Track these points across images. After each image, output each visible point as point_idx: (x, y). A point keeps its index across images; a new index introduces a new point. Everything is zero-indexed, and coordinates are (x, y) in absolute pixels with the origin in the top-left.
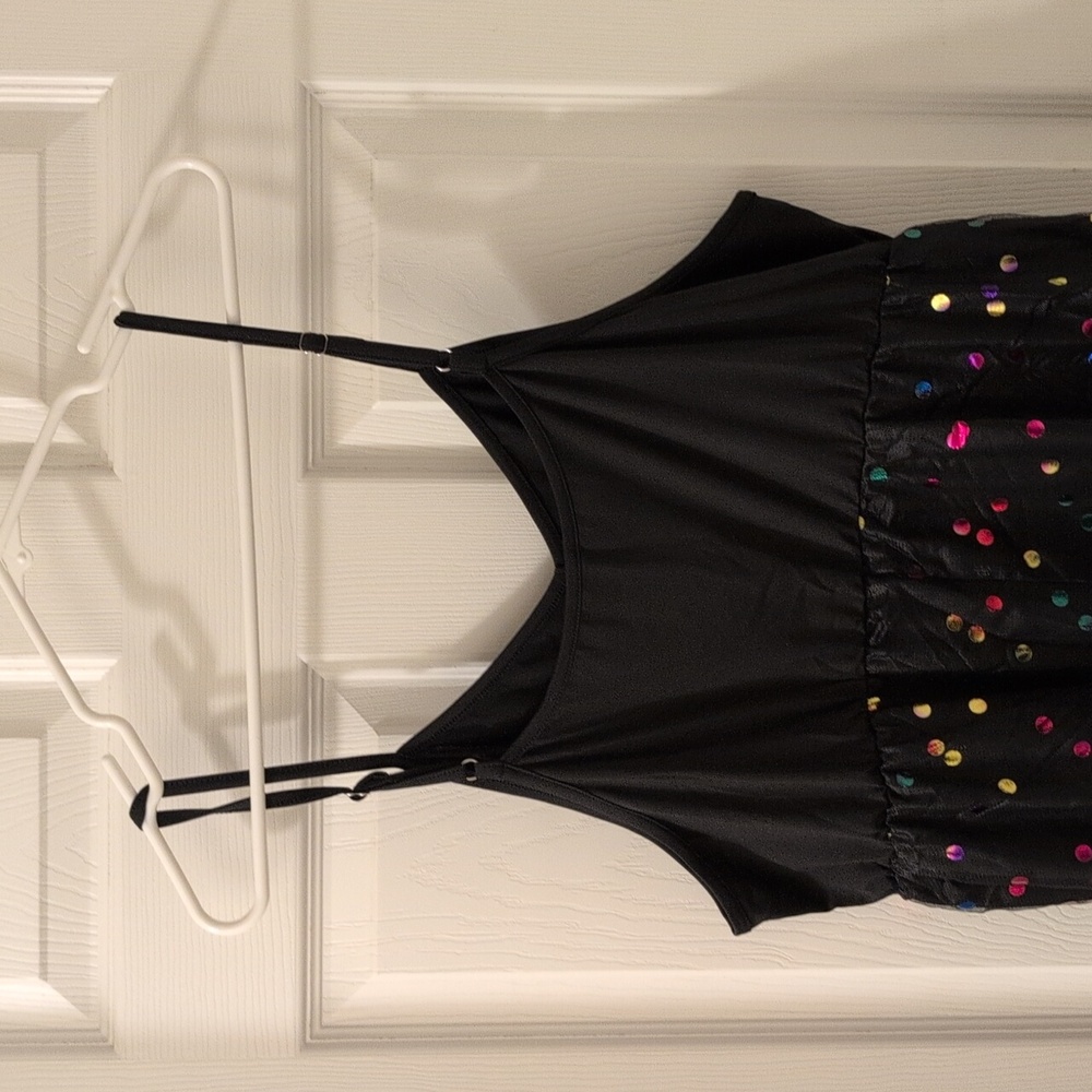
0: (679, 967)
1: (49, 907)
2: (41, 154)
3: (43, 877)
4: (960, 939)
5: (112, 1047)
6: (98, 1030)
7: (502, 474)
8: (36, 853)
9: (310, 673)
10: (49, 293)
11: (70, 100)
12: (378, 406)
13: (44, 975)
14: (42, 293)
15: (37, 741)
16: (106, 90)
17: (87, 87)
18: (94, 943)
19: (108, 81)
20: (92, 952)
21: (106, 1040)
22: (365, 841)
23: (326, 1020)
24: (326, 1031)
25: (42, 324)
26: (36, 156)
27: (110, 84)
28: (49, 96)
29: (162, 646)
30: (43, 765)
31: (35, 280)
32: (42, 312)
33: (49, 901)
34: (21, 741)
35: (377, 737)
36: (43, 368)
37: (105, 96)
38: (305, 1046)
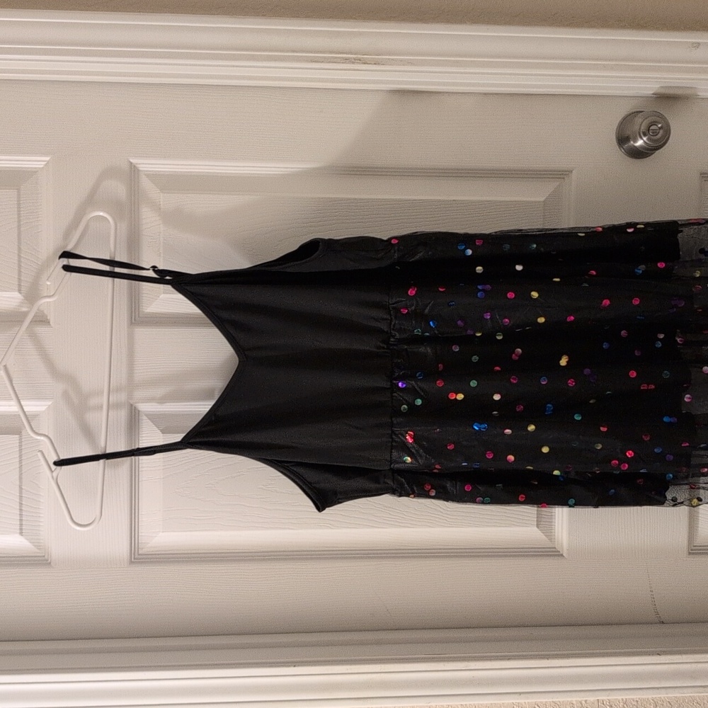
0: (289, 529)
1: (23, 505)
2: (19, 190)
3: (21, 492)
5: (50, 563)
6: (44, 556)
7: (213, 325)
8: (18, 483)
10: (22, 248)
11: (31, 166)
12: (162, 296)
13: (21, 533)
14: (19, 248)
15: (18, 436)
16: (46, 162)
17: (37, 161)
18: (42, 520)
19: (47, 159)
20: (41, 524)
21: (47, 560)
22: (157, 478)
23: (140, 552)
24: (140, 557)
25: (19, 261)
26: (16, 190)
28: (22, 164)
29: (66, 395)
30: (20, 446)
32: (19, 256)
33: (23, 503)
34: (11, 436)
35: (162, 435)
36: (19, 280)
37: (46, 165)
38: (131, 562)
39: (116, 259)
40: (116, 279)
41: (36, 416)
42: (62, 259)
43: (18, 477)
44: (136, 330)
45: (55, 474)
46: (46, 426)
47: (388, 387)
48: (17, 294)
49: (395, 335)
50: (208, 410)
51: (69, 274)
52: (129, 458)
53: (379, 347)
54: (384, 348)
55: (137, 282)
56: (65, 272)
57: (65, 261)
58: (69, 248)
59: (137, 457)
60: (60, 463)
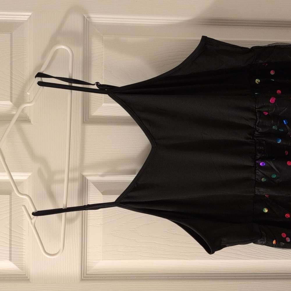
1: (12, 241)
2: (11, 34)
3: (10, 233)
4: (261, 252)
5: (29, 279)
6: (25, 275)
7: (137, 124)
9: (84, 178)
10: (13, 72)
11: (19, 19)
12: (104, 105)
13: (10, 260)
14: (11, 72)
15: (9, 196)
16: (29, 16)
17: (24, 16)
18: (24, 251)
19: (30, 14)
20: (24, 253)
21: (27, 278)
22: (99, 224)
23: (88, 273)
24: (87, 276)
25: (11, 81)
26: (10, 34)
27: (30, 15)
28: (13, 18)
30: (11, 202)
31: (9, 69)
32: (11, 78)
33: (12, 239)
34: (5, 196)
35: (102, 195)
36: (11, 93)
37: (29, 18)
38: (82, 280)
39: (73, 78)
40: (73, 91)
41: (21, 182)
42: (37, 78)
43: (9, 222)
44: (87, 126)
45: (33, 221)
46: (27, 189)
47: (252, 165)
48: (9, 103)
49: (259, 130)
50: (133, 179)
51: (42, 87)
52: (81, 211)
53: (248, 138)
54: (250, 138)
55: (87, 93)
56: (40, 86)
57: (39, 79)
58: (42, 70)
59: (86, 211)
60: (37, 214)
